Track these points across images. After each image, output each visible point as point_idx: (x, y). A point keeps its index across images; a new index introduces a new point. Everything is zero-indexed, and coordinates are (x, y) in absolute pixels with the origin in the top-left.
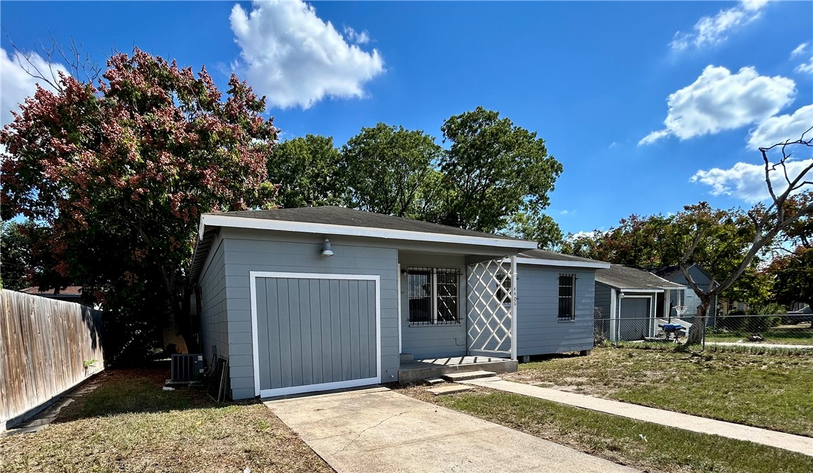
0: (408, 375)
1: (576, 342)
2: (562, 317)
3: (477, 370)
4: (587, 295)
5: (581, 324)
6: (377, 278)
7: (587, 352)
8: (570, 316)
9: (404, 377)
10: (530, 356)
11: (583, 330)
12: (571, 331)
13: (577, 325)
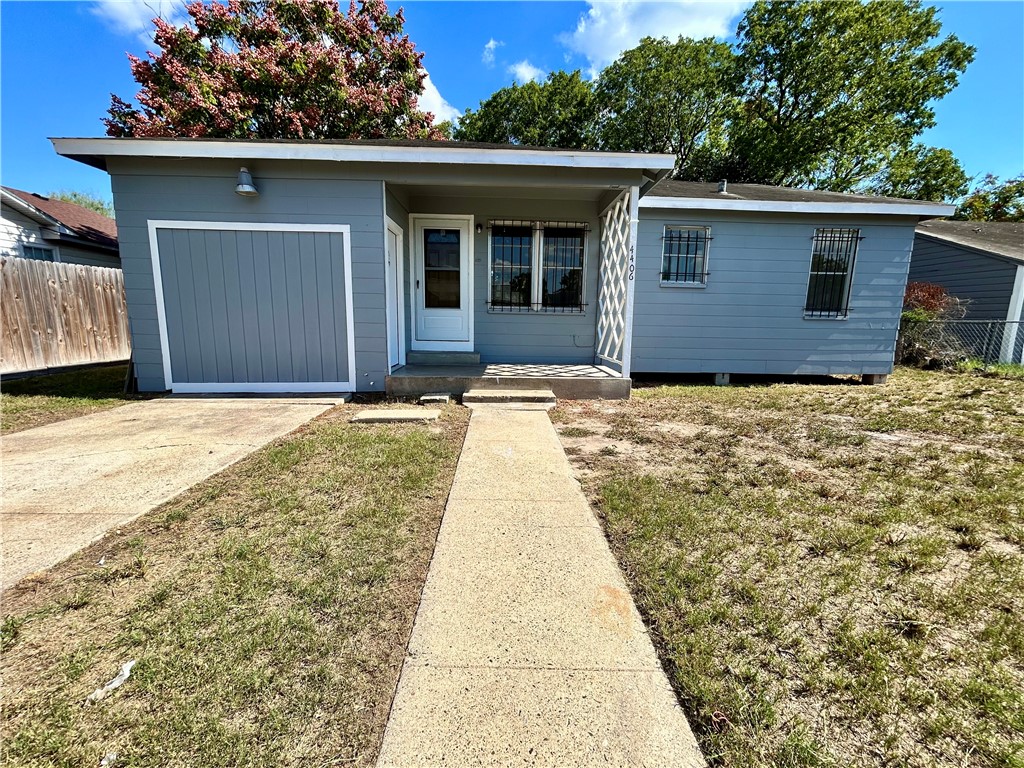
0: (401, 384)
1: (849, 358)
2: (813, 310)
3: (539, 388)
4: (887, 270)
5: (863, 325)
6: (345, 229)
7: (876, 379)
8: (838, 309)
9: (395, 386)
10: (731, 375)
11: (870, 337)
12: (835, 336)
13: (852, 326)
